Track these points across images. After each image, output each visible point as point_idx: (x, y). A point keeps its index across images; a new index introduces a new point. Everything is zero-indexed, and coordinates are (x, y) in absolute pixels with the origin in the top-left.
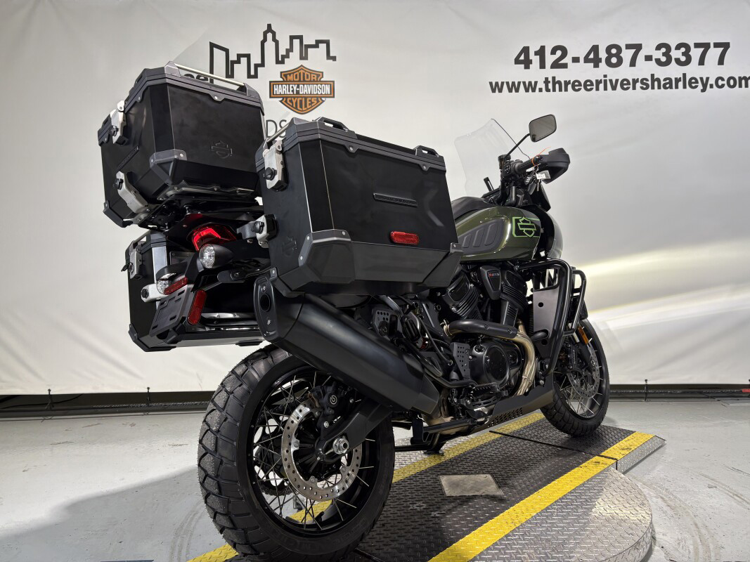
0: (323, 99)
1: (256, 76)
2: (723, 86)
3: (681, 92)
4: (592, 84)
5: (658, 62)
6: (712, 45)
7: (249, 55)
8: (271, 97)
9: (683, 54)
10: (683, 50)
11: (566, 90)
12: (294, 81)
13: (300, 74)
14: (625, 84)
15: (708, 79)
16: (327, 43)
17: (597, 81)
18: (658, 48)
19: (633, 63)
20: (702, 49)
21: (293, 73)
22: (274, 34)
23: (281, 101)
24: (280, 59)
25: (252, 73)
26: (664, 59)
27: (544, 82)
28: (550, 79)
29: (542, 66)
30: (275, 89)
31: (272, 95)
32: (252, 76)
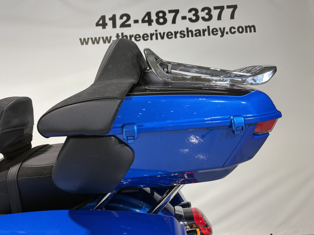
2: (235, 32)
3: (207, 38)
4: (148, 36)
5: (191, 20)
6: (225, 7)
9: (207, 14)
10: (206, 11)
14: (170, 35)
15: (224, 28)
17: (151, 34)
18: (190, 11)
19: (174, 22)
20: (219, 10)
26: (194, 18)
27: (116, 37)
28: (120, 35)
29: (114, 26)
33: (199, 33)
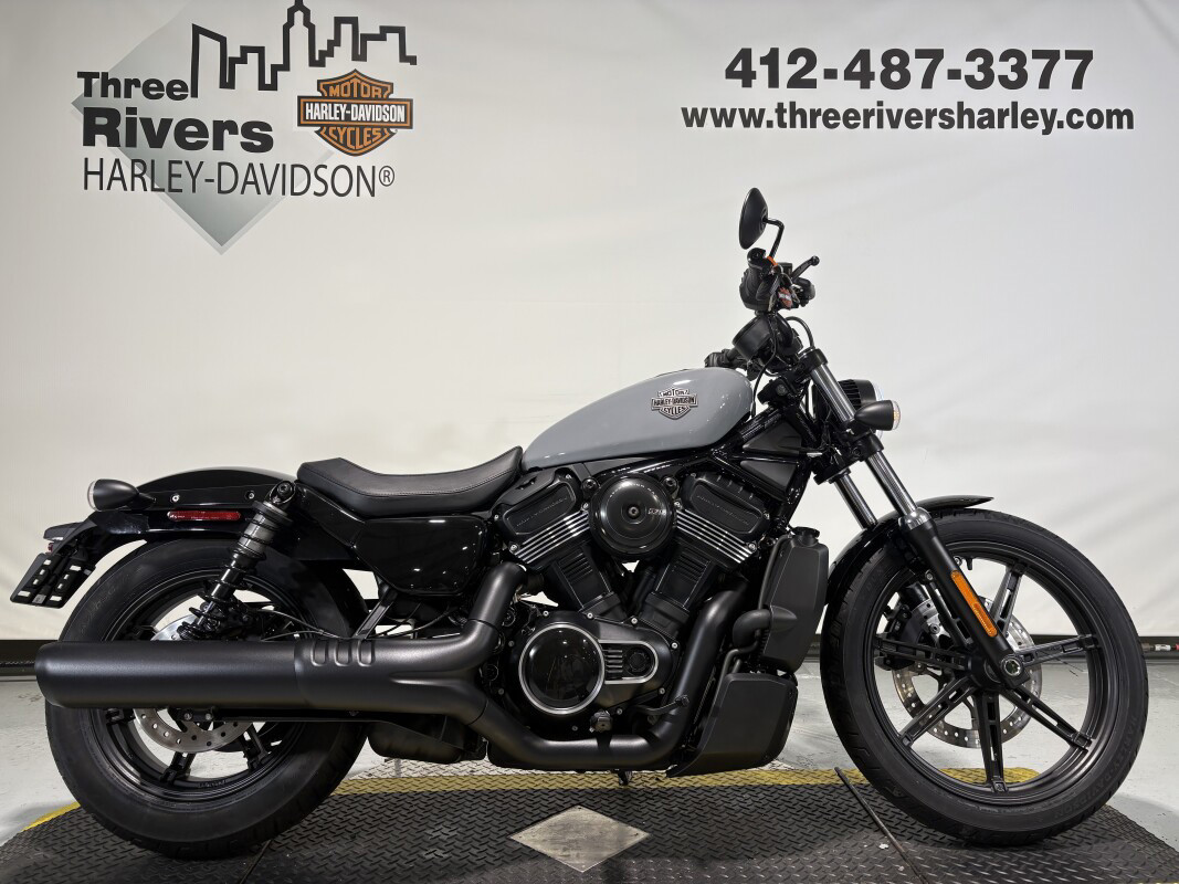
0: (393, 130)
1: (273, 87)
2: (1080, 124)
3: (1007, 133)
4: (857, 117)
5: (971, 81)
6: (1063, 55)
7: (263, 48)
8: (300, 124)
9: (1014, 69)
10: (1013, 61)
11: (813, 125)
12: (341, 98)
13: (352, 85)
14: (914, 119)
15: (1054, 112)
16: (401, 31)
17: (866, 111)
18: (971, 57)
19: (927, 83)
20: (1044, 62)
21: (340, 84)
22: (307, 13)
23: (317, 132)
24: (317, 58)
25: (268, 81)
26: (980, 77)
27: (776, 111)
28: (787, 106)
29: (773, 82)
30: (308, 111)
31: (302, 122)
32: (268, 85)
33: (989, 119)
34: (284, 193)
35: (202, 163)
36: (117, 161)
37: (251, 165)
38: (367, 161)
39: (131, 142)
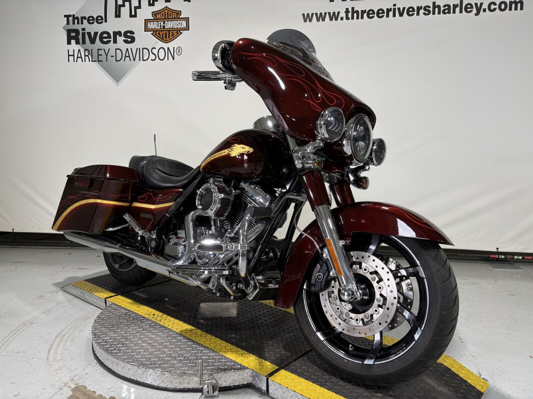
0: (181, 31)
1: (135, 16)
2: (495, 9)
3: (457, 17)
4: (383, 12)
8: (145, 31)
11: (362, 18)
12: (161, 19)
13: (165, 13)
14: (411, 11)
15: (482, 4)
17: (387, 9)
21: (160, 13)
23: (152, 34)
24: (151, 2)
25: (133, 14)
27: (345, 12)
28: (350, 10)
30: (148, 25)
31: (146, 30)
32: (133, 16)
33: (448, 9)
34: (140, 60)
35: (109, 49)
36: (79, 50)
37: (127, 49)
38: (171, 45)
39: (84, 42)
